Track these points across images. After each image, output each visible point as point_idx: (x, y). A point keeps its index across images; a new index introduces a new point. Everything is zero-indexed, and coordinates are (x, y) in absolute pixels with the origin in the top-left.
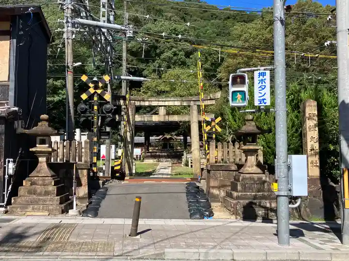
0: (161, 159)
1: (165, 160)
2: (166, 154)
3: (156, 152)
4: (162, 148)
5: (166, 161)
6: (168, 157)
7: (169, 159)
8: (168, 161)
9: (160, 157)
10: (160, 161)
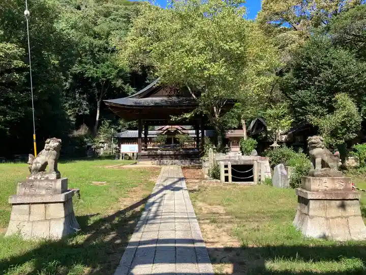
0: (165, 161)
1: (169, 161)
2: (172, 153)
3: (157, 150)
4: (166, 143)
5: (172, 164)
6: (175, 157)
7: (177, 161)
8: (175, 164)
9: (162, 156)
10: (163, 164)
